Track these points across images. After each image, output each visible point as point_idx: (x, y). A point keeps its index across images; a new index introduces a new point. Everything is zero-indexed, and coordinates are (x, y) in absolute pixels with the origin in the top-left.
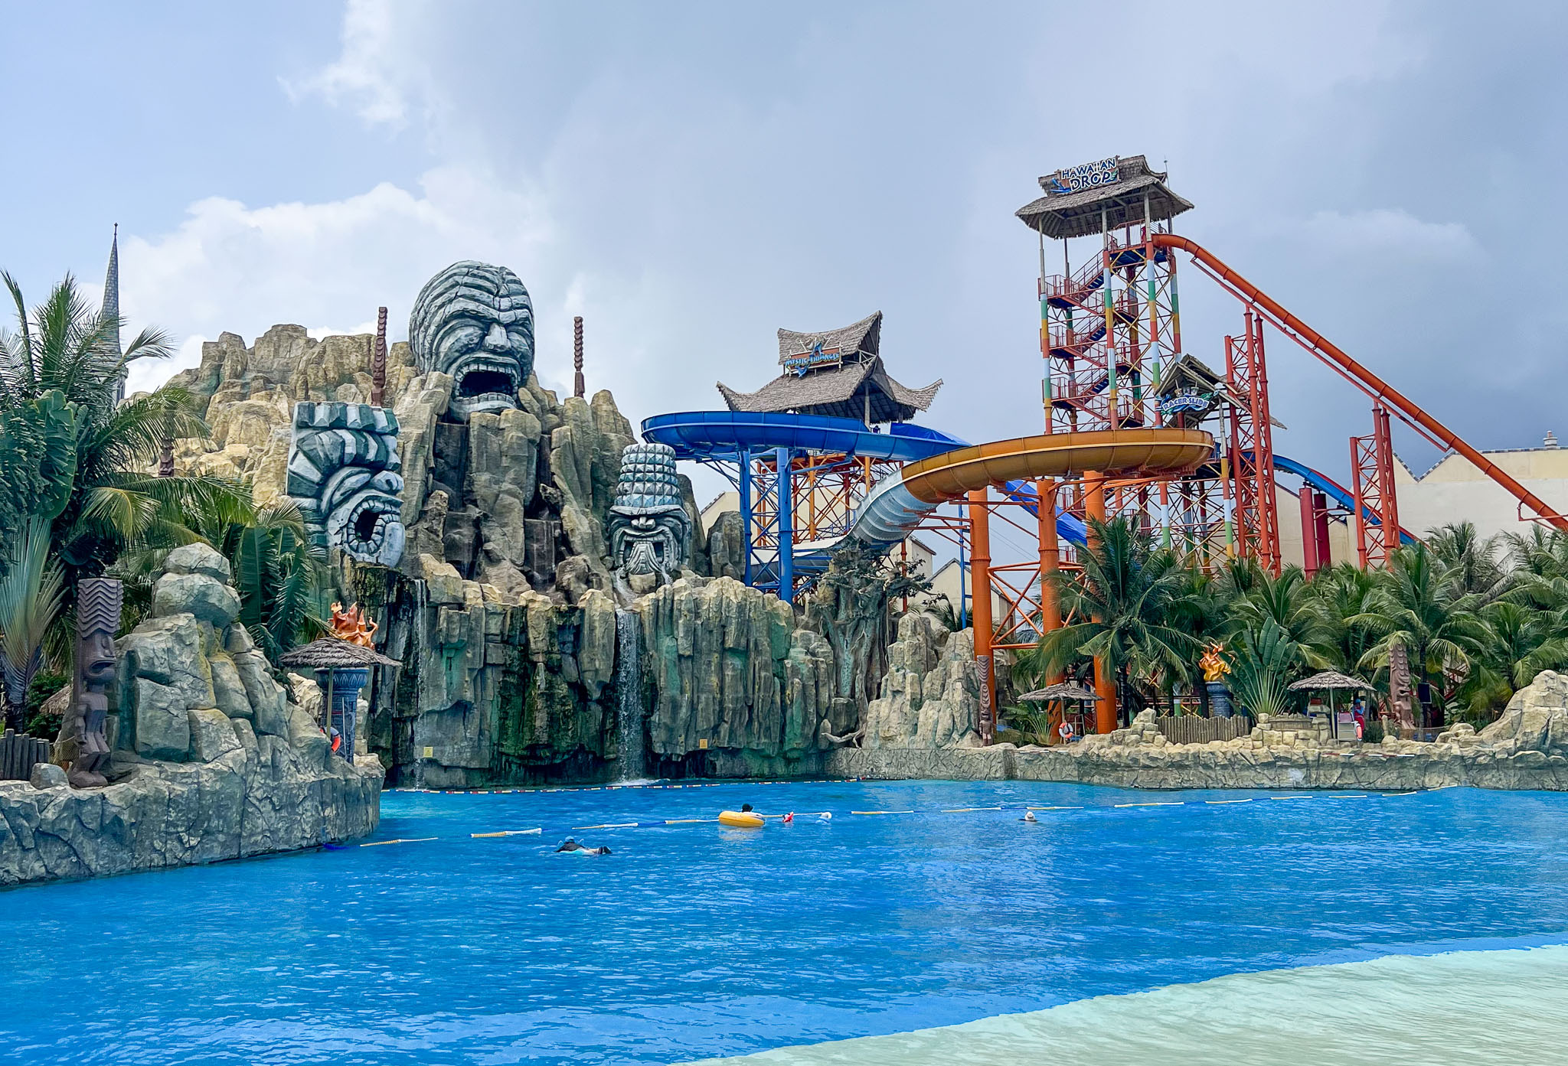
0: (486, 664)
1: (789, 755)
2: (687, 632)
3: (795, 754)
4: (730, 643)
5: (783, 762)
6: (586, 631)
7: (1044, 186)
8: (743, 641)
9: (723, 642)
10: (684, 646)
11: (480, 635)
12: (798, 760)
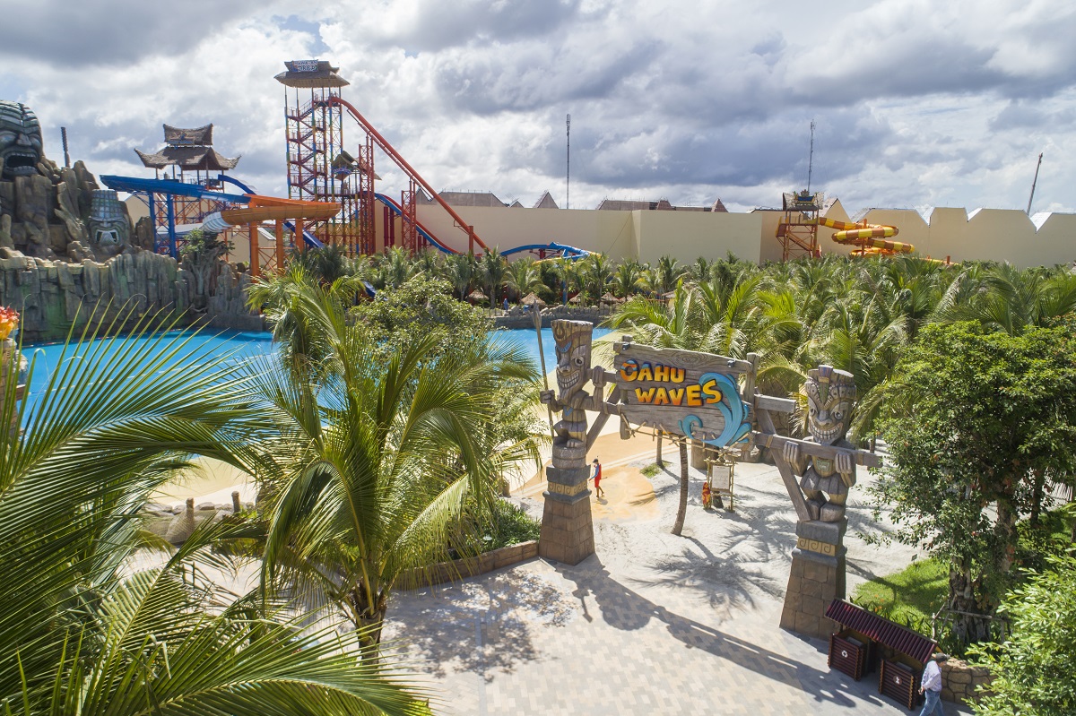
0: (41, 291)
2: (130, 273)
4: (150, 277)
6: (85, 276)
7: (287, 66)
8: (155, 276)
9: (147, 276)
10: (130, 279)
11: (37, 281)
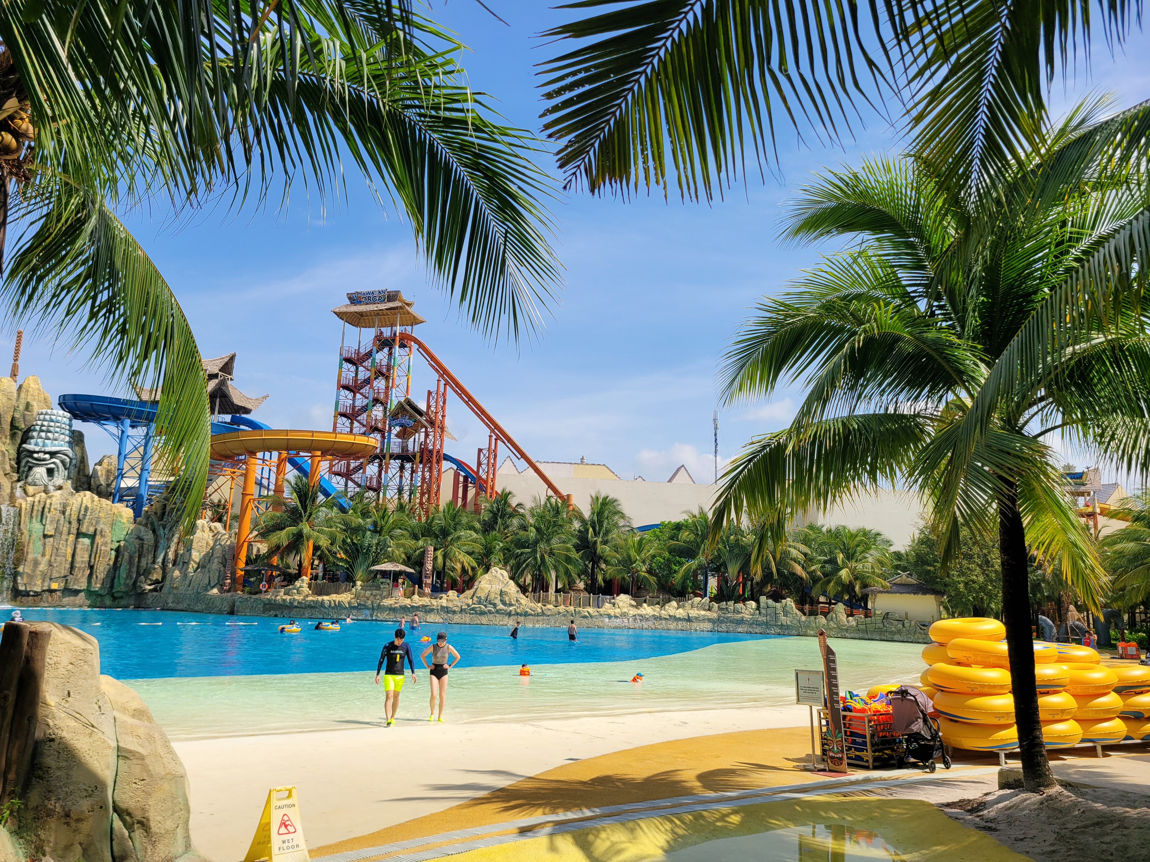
1: (115, 595)
2: (52, 521)
3: (120, 595)
4: (83, 530)
5: (111, 599)
7: (350, 298)
8: (93, 530)
9: (78, 529)
10: (49, 529)
12: (121, 597)
